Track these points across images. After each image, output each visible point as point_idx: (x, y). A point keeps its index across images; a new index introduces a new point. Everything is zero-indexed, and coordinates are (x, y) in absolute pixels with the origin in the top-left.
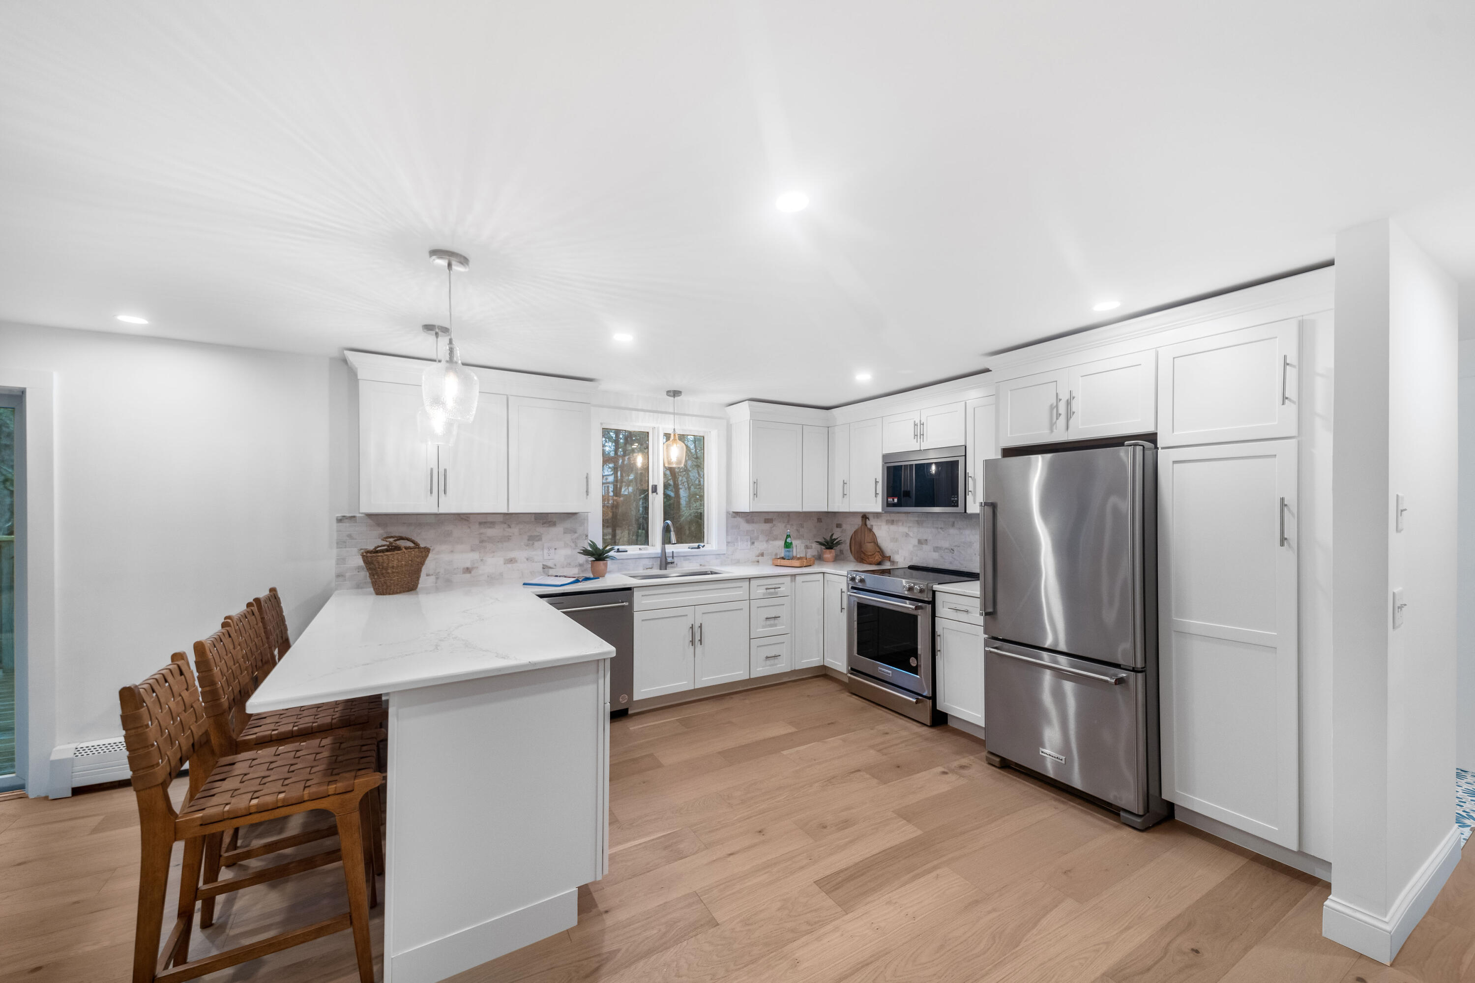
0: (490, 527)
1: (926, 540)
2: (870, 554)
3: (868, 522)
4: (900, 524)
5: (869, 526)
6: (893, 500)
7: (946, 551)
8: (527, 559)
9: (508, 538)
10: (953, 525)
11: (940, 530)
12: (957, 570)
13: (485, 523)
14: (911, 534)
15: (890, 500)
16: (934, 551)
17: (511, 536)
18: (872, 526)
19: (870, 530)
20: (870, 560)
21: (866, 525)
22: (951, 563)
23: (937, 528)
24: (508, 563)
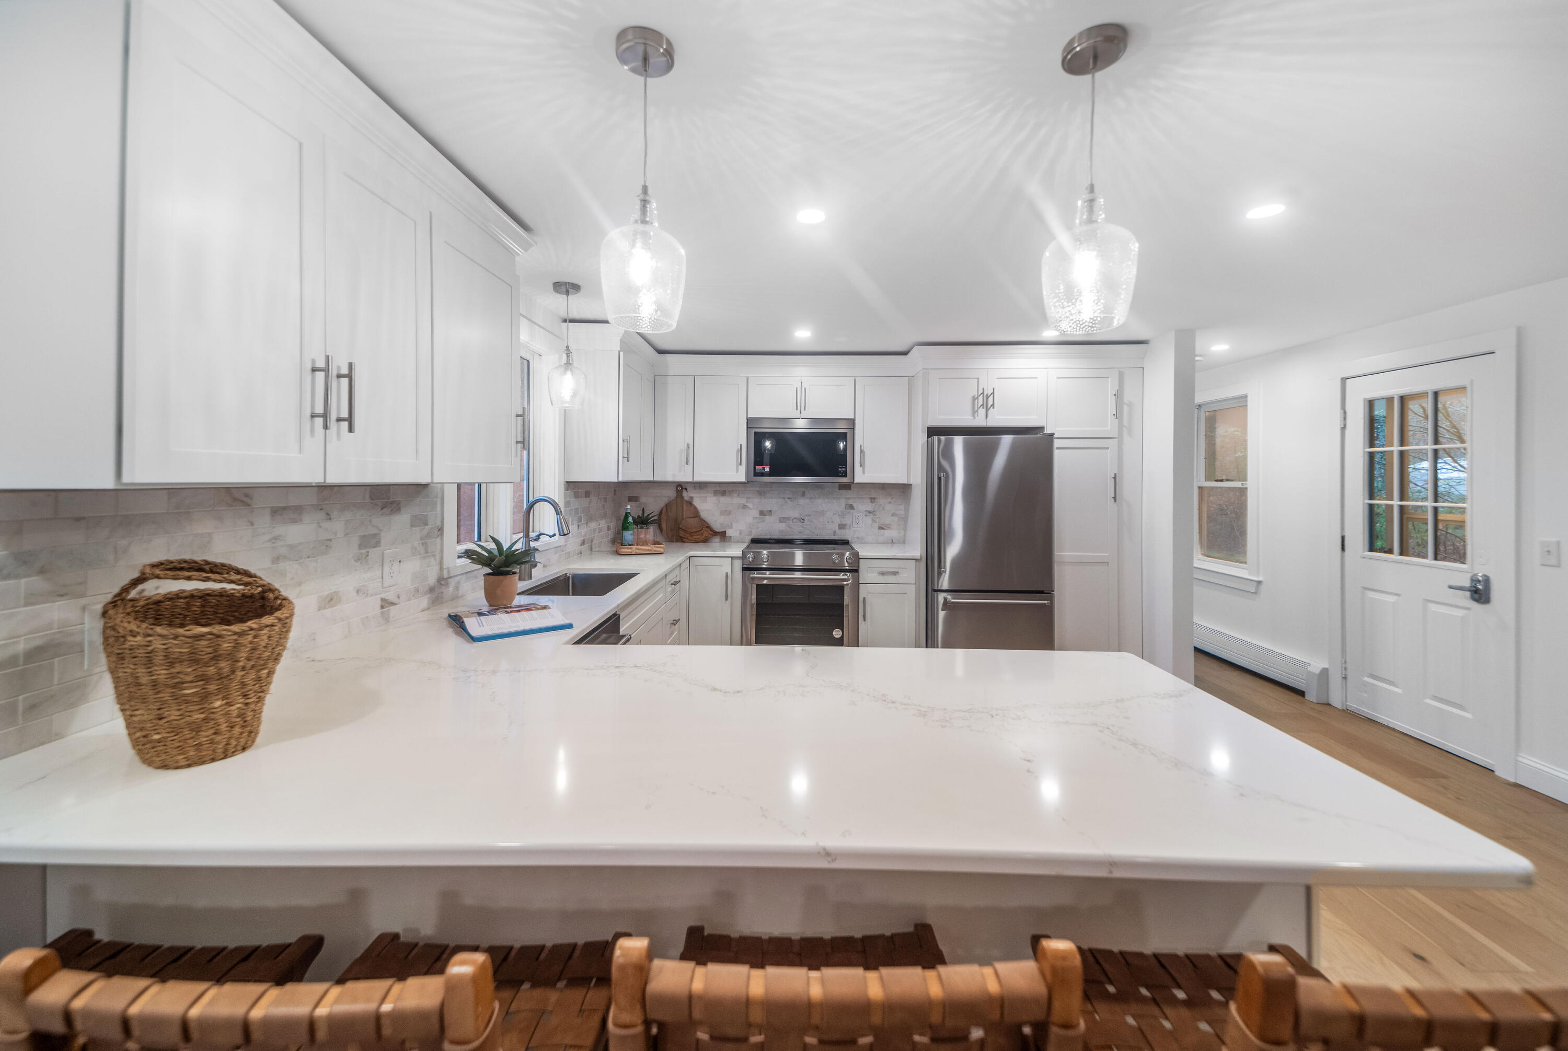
0: (294, 521)
1: (770, 511)
2: (694, 530)
3: (685, 494)
4: (735, 495)
5: (686, 498)
6: (764, 469)
7: (795, 520)
8: (358, 591)
9: (326, 546)
10: (803, 494)
11: (787, 500)
12: (808, 538)
13: (284, 509)
14: (750, 505)
15: (759, 469)
16: (780, 522)
17: (330, 540)
18: (692, 498)
19: (690, 503)
20: (695, 537)
21: (682, 497)
22: (800, 532)
23: (784, 498)
24: (325, 608)
